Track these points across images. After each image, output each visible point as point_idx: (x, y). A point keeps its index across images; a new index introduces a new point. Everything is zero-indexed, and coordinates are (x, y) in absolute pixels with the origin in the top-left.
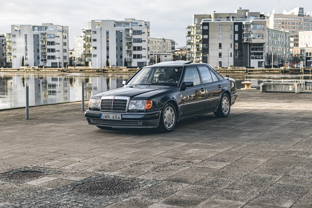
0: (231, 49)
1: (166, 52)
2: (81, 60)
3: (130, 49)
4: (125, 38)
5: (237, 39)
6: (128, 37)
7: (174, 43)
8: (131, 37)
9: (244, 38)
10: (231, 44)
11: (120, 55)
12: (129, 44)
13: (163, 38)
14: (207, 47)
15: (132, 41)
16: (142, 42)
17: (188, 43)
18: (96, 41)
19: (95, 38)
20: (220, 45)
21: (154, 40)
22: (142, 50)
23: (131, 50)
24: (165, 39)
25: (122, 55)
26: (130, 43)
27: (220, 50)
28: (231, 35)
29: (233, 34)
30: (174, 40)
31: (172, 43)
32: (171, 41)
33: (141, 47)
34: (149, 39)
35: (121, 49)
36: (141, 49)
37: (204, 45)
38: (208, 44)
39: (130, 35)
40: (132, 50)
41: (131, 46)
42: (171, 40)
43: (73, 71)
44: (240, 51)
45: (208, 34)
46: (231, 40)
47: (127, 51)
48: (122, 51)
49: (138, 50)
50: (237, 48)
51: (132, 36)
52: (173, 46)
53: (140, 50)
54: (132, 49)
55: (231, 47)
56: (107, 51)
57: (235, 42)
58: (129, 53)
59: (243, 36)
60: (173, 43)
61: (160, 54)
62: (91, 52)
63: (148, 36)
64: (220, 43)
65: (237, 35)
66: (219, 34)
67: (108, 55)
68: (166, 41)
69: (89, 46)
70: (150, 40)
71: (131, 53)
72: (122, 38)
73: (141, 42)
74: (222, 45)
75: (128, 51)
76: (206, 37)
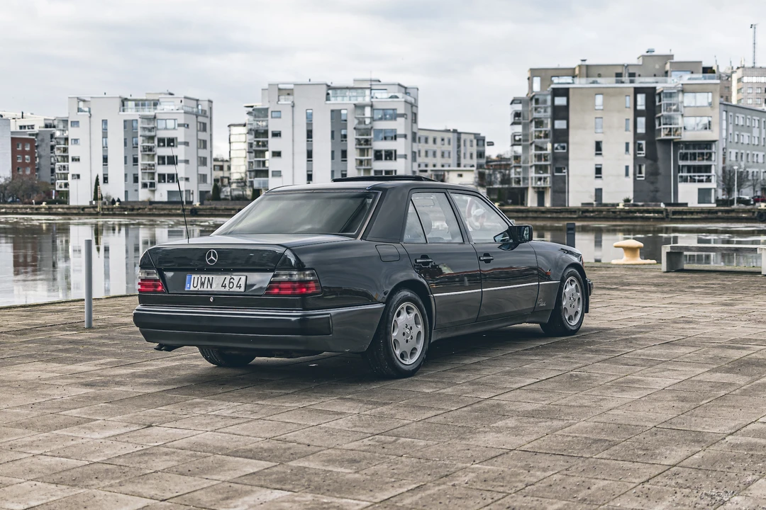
0: (627, 156)
1: (462, 165)
2: (242, 182)
3: (366, 158)
4: (355, 128)
5: (641, 129)
6: (362, 126)
7: (483, 139)
8: (369, 127)
9: (662, 126)
10: (627, 144)
11: (342, 171)
12: (364, 145)
13: (455, 128)
14: (565, 151)
15: (372, 136)
16: (398, 139)
17: (515, 140)
18: (280, 136)
19: (276, 129)
20: (598, 146)
21: (431, 136)
22: (398, 159)
23: (368, 160)
24: (459, 131)
25: (346, 171)
26: (367, 142)
27: (599, 160)
28: (627, 120)
29: (631, 116)
30: (482, 135)
31: (478, 141)
32: (475, 138)
33: (395, 151)
34: (415, 130)
35: (344, 154)
36: (393, 158)
37: (556, 145)
38: (565, 145)
39: (368, 121)
40: (370, 159)
41: (368, 149)
42: (475, 134)
43: (221, 213)
44: (649, 162)
45: (567, 118)
46: (628, 133)
47: (358, 162)
48: (346, 161)
49: (386, 159)
50: (643, 154)
51: (370, 123)
52: (481, 149)
53: (391, 159)
54: (371, 156)
55: (627, 150)
56: (308, 161)
57: (637, 136)
58: (363, 167)
59: (657, 123)
60: (481, 143)
61: (444, 171)
62: (267, 165)
63: (414, 125)
64: (599, 140)
65: (642, 121)
66: (596, 118)
67: (310, 173)
68: (463, 137)
69: (261, 149)
70: (420, 134)
71: (369, 167)
72: (346, 128)
73: (395, 139)
74: (604, 147)
75: (361, 162)
76: (560, 124)
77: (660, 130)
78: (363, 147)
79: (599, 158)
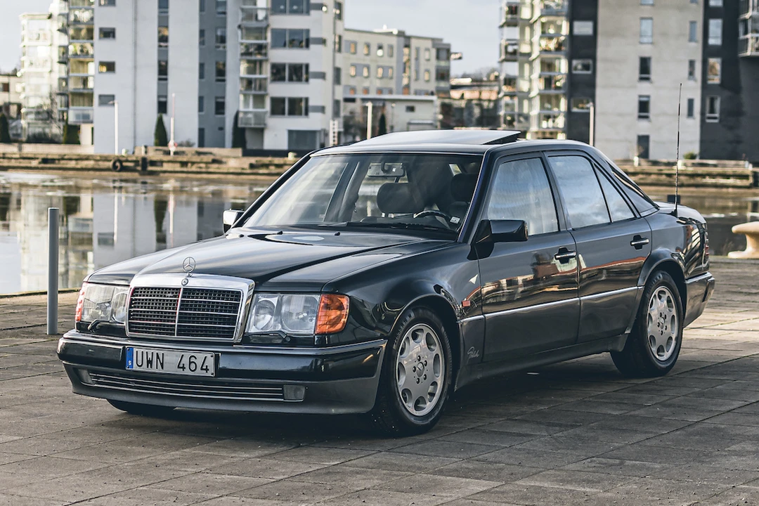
0: (691, 83)
1: (412, 90)
2: (45, 115)
3: (257, 76)
4: (239, 27)
5: (715, 40)
6: (253, 24)
7: (448, 52)
8: (263, 24)
9: (749, 36)
10: (692, 63)
11: (217, 98)
12: (255, 55)
13: (402, 29)
14: (589, 72)
15: (269, 40)
16: (312, 46)
17: (507, 52)
18: (114, 36)
19: (107, 25)
20: (645, 67)
21: (362, 39)
22: (311, 81)
23: (261, 80)
24: (408, 33)
25: (224, 98)
26: (260, 48)
27: (645, 89)
28: (693, 23)
29: (699, 18)
30: (446, 41)
31: (438, 51)
32: (434, 46)
33: (307, 66)
34: (340, 31)
35: (221, 72)
36: (304, 77)
37: (575, 62)
38: (590, 62)
39: (261, 15)
40: (265, 79)
41: (261, 62)
42: (433, 40)
43: (13, 163)
44: (727, 93)
45: (593, 18)
46: (693, 44)
47: (245, 83)
48: (224, 81)
49: (291, 79)
50: (715, 80)
51: (266, 18)
52: (443, 64)
53: (299, 80)
54: (267, 73)
55: (691, 73)
56: (160, 79)
57: (708, 51)
58: (253, 92)
59: (741, 29)
60: (443, 54)
61: (385, 100)
62: (91, 84)
63: (338, 22)
64: (646, 55)
65: (716, 26)
66: (642, 19)
67: (163, 99)
68: (414, 43)
69: (83, 59)
70: (347, 37)
71: (262, 92)
72: (225, 27)
73: (307, 46)
74: (654, 67)
75: (249, 83)
76: (583, 28)
77: (747, 40)
78: (253, 58)
79: (645, 84)
